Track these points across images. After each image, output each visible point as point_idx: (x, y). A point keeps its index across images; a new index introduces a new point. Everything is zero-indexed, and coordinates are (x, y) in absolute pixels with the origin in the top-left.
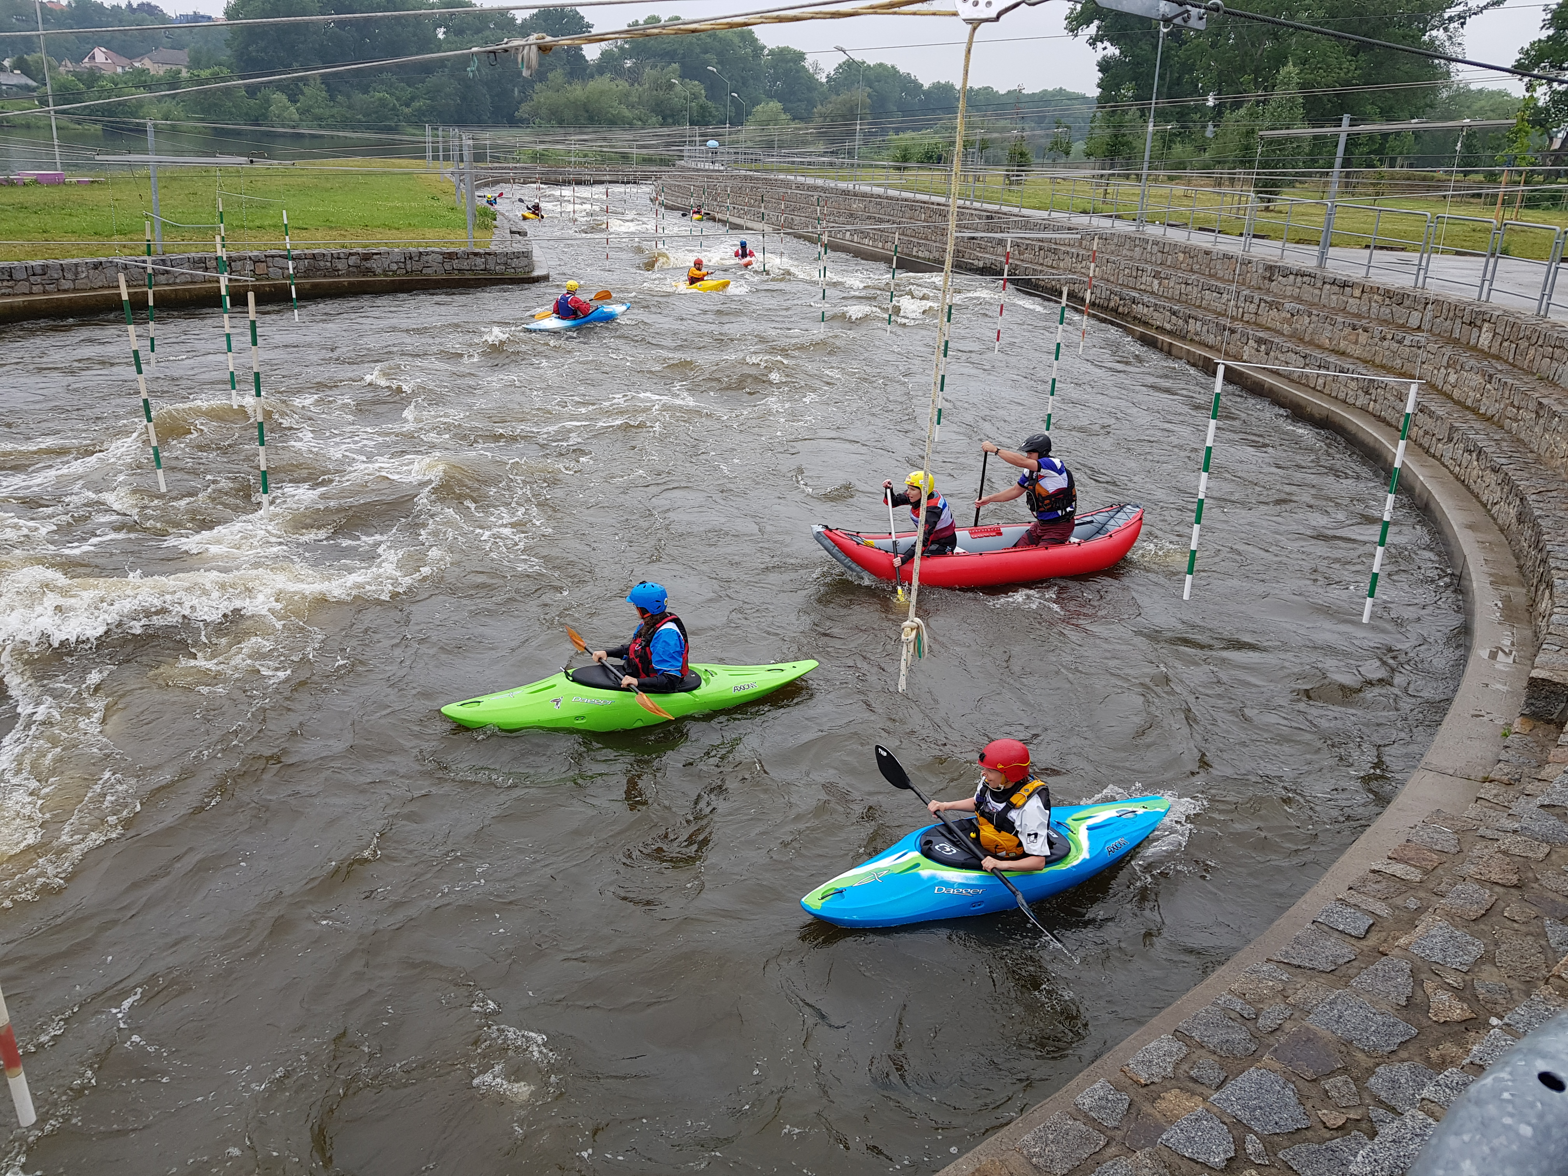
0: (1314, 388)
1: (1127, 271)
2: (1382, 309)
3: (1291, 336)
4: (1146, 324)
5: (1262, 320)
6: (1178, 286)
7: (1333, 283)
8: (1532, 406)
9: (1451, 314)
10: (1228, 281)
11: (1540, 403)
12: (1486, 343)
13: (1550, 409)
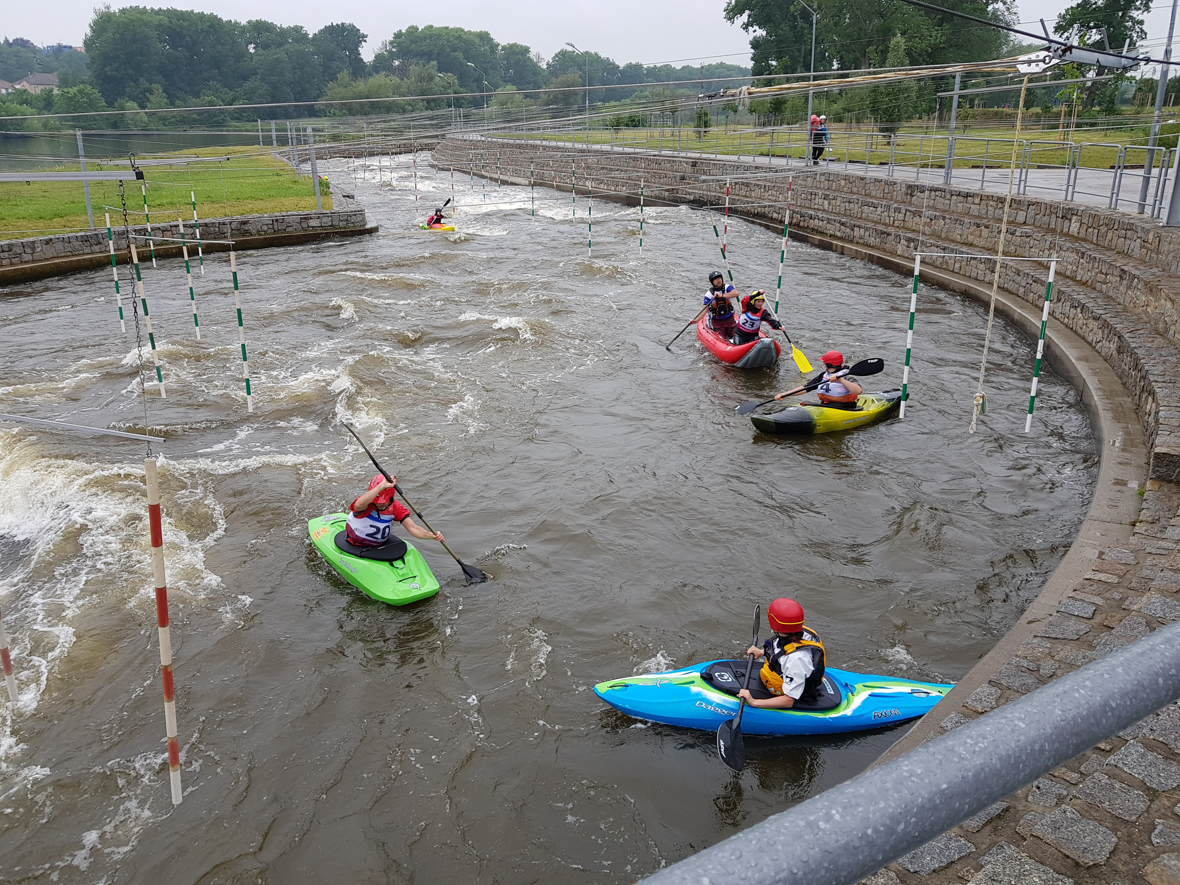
0: (953, 271)
1: (803, 195)
2: (997, 211)
3: (931, 235)
4: (821, 233)
5: (909, 225)
6: (843, 205)
7: (959, 195)
8: (1117, 272)
9: (1048, 211)
10: (880, 198)
11: (1122, 270)
12: (1076, 230)
13: (1130, 274)
